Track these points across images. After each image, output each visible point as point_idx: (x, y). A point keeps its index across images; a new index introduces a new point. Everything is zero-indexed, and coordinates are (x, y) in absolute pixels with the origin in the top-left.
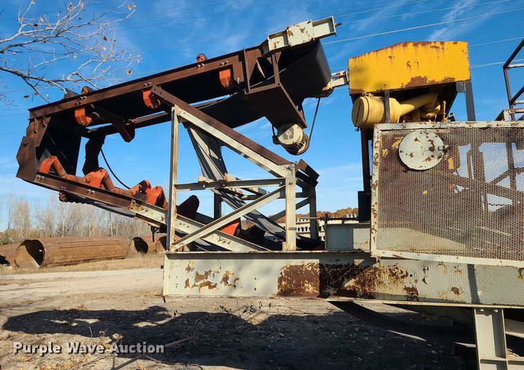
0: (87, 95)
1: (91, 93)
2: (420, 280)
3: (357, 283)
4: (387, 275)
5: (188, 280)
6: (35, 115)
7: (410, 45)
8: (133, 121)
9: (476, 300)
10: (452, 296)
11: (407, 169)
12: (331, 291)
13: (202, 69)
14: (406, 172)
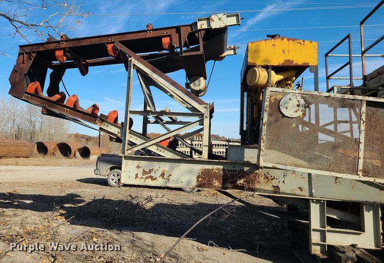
0: (66, 41)
1: (68, 40)
2: (281, 182)
3: (245, 181)
4: (263, 178)
5: (137, 174)
6: (24, 50)
7: (285, 40)
8: (87, 61)
9: (311, 195)
10: (298, 192)
11: (284, 116)
12: (229, 186)
13: (150, 35)
14: (283, 117)
